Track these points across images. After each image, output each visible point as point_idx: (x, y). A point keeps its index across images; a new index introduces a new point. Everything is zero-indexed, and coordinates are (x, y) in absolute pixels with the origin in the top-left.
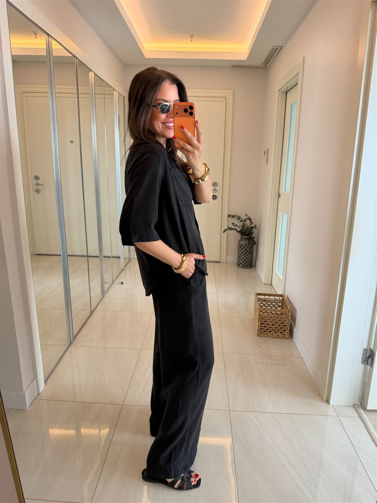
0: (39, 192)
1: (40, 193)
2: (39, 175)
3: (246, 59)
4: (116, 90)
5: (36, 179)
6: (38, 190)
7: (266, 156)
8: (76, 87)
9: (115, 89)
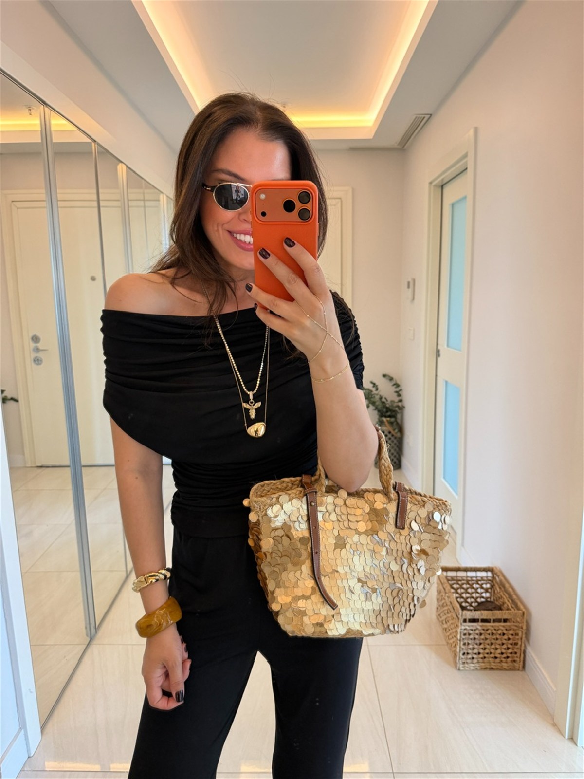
0: (40, 362)
1: (40, 364)
2: (38, 334)
3: (371, 137)
4: (163, 191)
5: (35, 340)
6: (38, 360)
7: (411, 290)
8: (95, 191)
9: (161, 190)
